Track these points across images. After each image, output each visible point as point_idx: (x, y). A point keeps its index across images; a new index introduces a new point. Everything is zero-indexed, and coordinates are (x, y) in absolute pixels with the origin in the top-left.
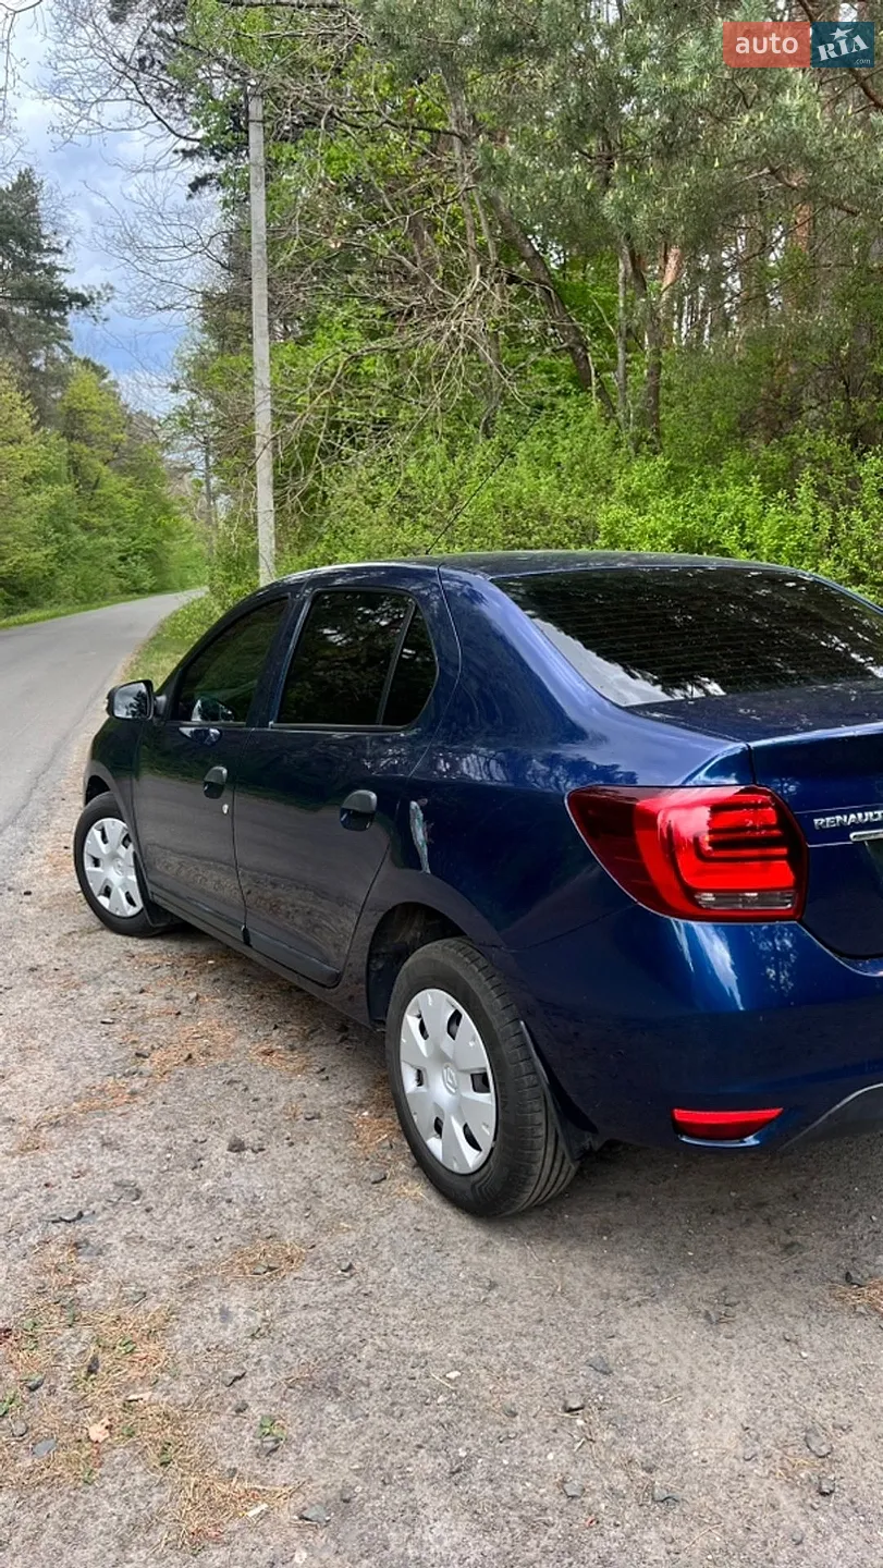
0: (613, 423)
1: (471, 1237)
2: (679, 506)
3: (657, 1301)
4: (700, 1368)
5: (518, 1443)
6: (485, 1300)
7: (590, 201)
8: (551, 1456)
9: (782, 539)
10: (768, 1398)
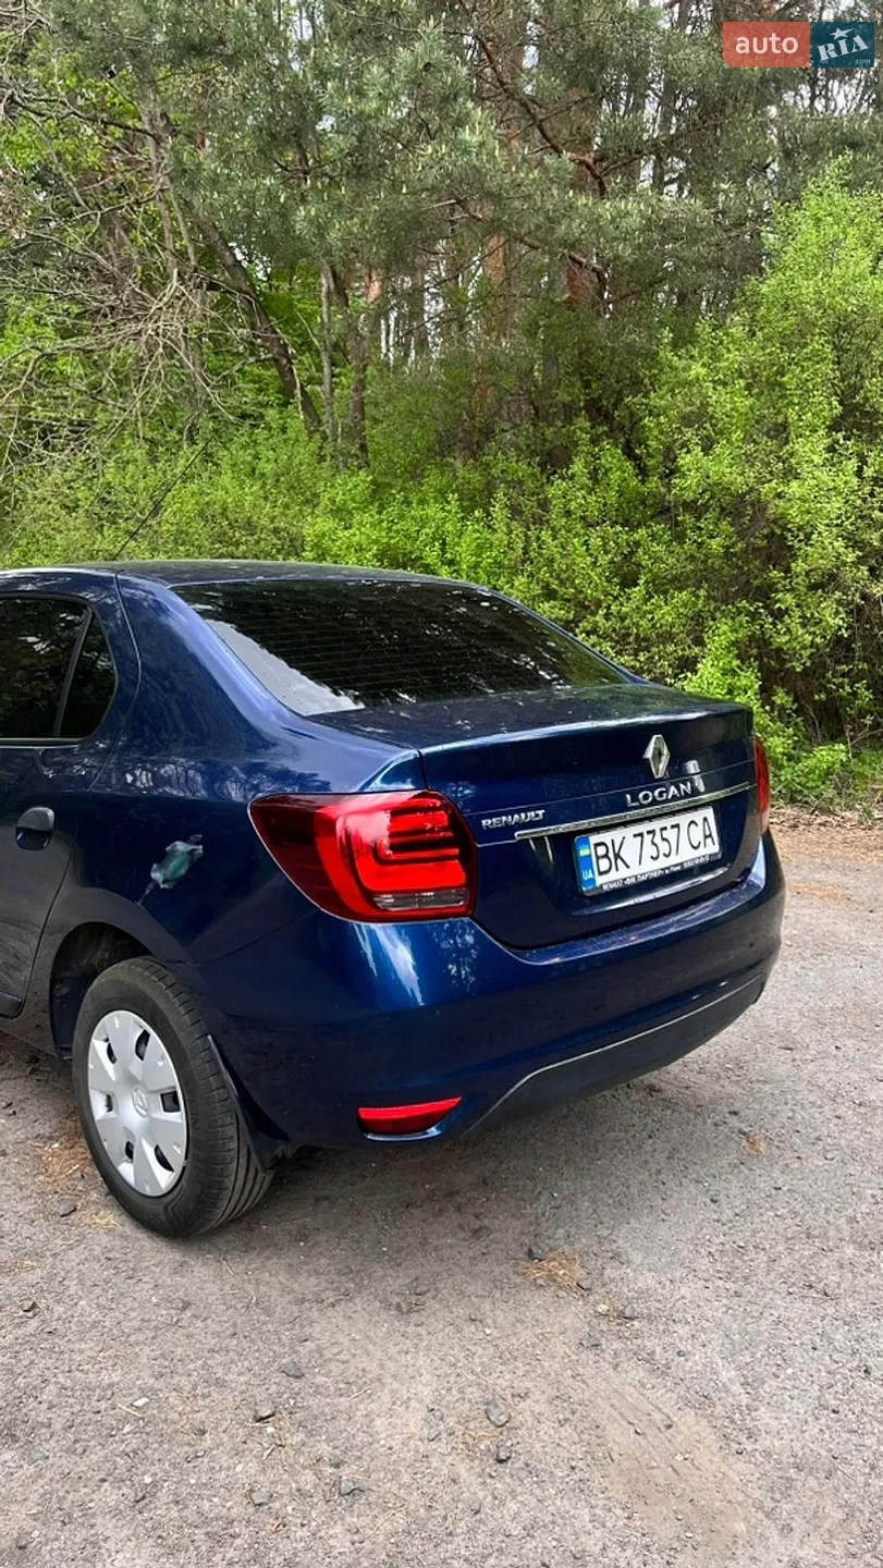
0: (317, 436)
1: (166, 1260)
2: (382, 521)
3: (350, 1300)
4: (390, 1359)
5: (206, 1460)
6: (178, 1321)
7: (285, 214)
8: (239, 1468)
9: (480, 556)
10: (452, 1379)
